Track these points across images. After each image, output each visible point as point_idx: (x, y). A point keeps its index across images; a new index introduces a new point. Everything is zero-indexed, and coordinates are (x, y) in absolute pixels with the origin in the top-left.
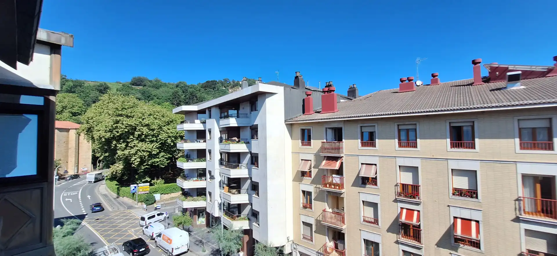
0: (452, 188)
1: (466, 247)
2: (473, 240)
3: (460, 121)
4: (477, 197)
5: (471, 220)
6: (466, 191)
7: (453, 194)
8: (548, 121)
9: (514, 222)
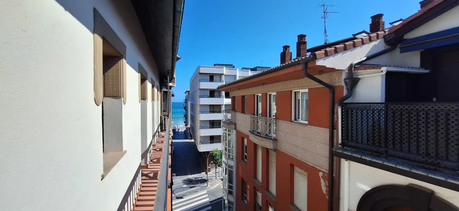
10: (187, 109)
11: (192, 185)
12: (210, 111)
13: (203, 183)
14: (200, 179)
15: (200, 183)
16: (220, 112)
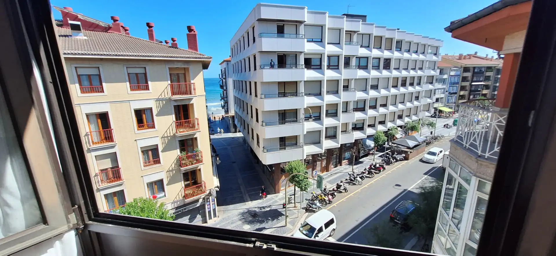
8: (97, 69)
10: (226, 88)
11: (259, 224)
12: (278, 93)
13: (276, 220)
14: (268, 209)
15: (272, 220)
16: (297, 96)
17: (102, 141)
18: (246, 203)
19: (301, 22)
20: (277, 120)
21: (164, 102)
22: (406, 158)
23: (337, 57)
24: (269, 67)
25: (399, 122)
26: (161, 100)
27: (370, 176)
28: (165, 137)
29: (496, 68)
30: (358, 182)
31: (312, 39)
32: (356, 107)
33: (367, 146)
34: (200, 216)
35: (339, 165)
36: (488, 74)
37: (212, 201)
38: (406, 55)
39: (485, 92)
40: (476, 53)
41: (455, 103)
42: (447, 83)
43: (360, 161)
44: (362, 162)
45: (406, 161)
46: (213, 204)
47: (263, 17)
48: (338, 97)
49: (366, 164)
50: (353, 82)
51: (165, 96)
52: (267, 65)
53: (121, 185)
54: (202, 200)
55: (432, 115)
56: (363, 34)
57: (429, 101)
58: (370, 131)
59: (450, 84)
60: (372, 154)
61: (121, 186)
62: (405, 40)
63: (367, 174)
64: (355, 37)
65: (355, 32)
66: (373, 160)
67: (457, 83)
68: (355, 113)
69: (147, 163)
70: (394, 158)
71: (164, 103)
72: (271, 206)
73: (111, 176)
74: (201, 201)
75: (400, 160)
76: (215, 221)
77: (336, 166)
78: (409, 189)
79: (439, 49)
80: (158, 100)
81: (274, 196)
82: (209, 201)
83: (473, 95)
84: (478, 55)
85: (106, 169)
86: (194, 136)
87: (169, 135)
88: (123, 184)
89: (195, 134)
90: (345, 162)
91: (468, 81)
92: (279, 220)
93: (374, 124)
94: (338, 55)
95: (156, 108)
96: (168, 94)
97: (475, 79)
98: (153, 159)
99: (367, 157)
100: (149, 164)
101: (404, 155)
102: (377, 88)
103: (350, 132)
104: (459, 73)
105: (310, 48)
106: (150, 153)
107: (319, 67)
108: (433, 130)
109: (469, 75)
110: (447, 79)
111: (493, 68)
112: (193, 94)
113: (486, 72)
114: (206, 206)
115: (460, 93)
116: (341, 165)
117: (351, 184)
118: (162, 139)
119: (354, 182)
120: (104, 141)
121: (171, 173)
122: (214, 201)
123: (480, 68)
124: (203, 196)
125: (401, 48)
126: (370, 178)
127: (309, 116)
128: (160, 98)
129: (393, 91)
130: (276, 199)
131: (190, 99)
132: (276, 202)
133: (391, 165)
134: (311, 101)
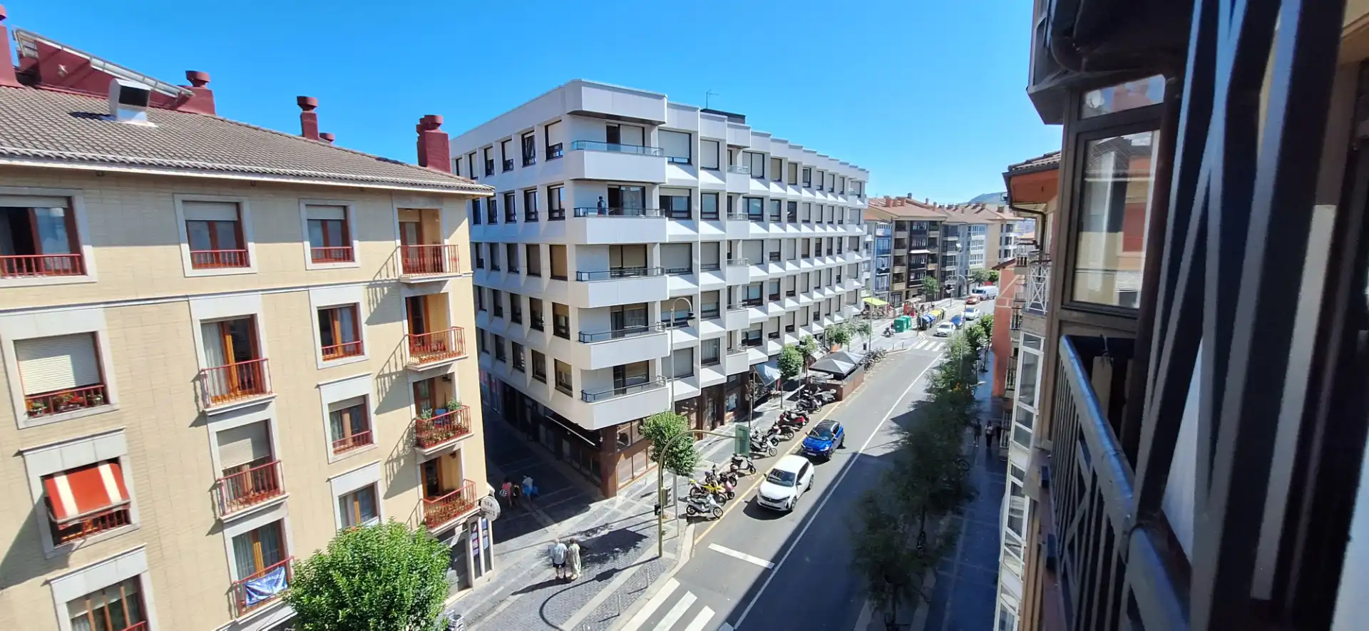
0: (23, 398)
1: (90, 539)
2: (115, 510)
3: (26, 191)
4: (106, 401)
5: (95, 465)
6: (72, 393)
7: (31, 414)
8: (234, 208)
9: (196, 426)
11: (598, 566)
12: (611, 269)
13: (632, 550)
14: (606, 532)
15: (624, 552)
16: (645, 273)
17: (231, 392)
18: (547, 528)
19: (652, 124)
20: (609, 328)
21: (385, 289)
22: (838, 398)
23: (714, 196)
24: (597, 213)
25: (816, 328)
26: (379, 285)
27: (786, 438)
28: (384, 376)
29: (943, 223)
30: (768, 451)
31: (673, 158)
32: (746, 298)
33: (767, 380)
34: (454, 571)
35: (719, 424)
36: (933, 234)
37: (483, 530)
38: (819, 196)
39: (931, 267)
40: (910, 195)
41: (888, 289)
42: (872, 251)
43: (756, 412)
44: (759, 414)
45: (839, 403)
46: (484, 537)
47: (586, 107)
48: (718, 277)
49: (768, 415)
50: (740, 245)
51: (388, 276)
52: (592, 209)
53: (277, 507)
54: (463, 529)
55: (862, 313)
56: (752, 153)
57: (856, 284)
58: (773, 347)
59: (877, 254)
60: (776, 396)
61: (277, 509)
62: (815, 167)
63: (780, 434)
64: (739, 157)
65: (739, 148)
66: (779, 407)
67: (888, 252)
68: (748, 309)
69: (340, 444)
70: (819, 398)
71: (386, 292)
72: (607, 524)
73: (250, 486)
74: (459, 530)
75: (829, 402)
76: (489, 580)
77: (713, 428)
78: (860, 452)
79: (864, 185)
80: (372, 285)
81: (607, 504)
82: (477, 531)
83: (913, 274)
84: (914, 198)
85: (239, 468)
86: (447, 370)
87: (393, 370)
88: (282, 503)
89: (449, 366)
90: (729, 415)
91: (903, 248)
92: (639, 548)
93: (778, 333)
94: (716, 192)
95: (368, 305)
96: (397, 271)
97: (914, 244)
98: (353, 433)
99: (767, 403)
100: (342, 446)
101: (835, 391)
102: (779, 259)
103: (738, 349)
104: (889, 232)
105: (674, 175)
106: (347, 417)
107: (686, 215)
108: (867, 341)
109: (904, 235)
110: (873, 244)
111: (939, 224)
112: (448, 270)
113: (929, 230)
114: (471, 542)
115: (893, 270)
116: (722, 424)
117: (755, 457)
118: (379, 380)
119: (759, 453)
120: (239, 392)
121: (395, 464)
122: (487, 529)
123: (920, 223)
124: (462, 519)
125: (810, 183)
126: (787, 440)
127: (687, 316)
128: (379, 281)
129: (805, 265)
130: (615, 508)
131: (441, 284)
132: (615, 514)
133: (815, 412)
134: (676, 285)
